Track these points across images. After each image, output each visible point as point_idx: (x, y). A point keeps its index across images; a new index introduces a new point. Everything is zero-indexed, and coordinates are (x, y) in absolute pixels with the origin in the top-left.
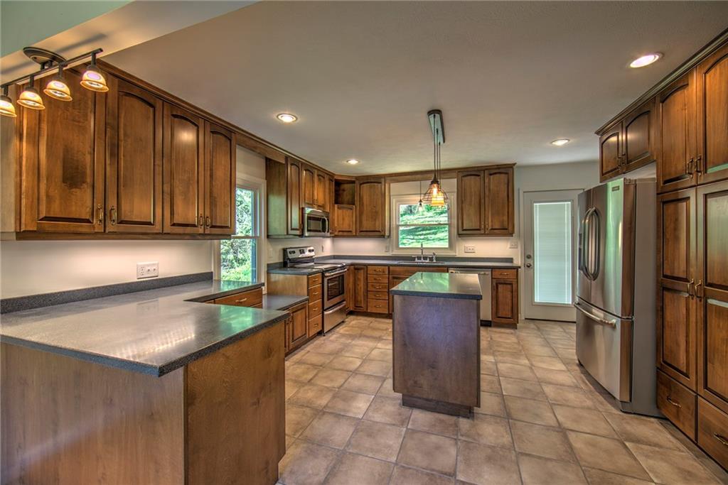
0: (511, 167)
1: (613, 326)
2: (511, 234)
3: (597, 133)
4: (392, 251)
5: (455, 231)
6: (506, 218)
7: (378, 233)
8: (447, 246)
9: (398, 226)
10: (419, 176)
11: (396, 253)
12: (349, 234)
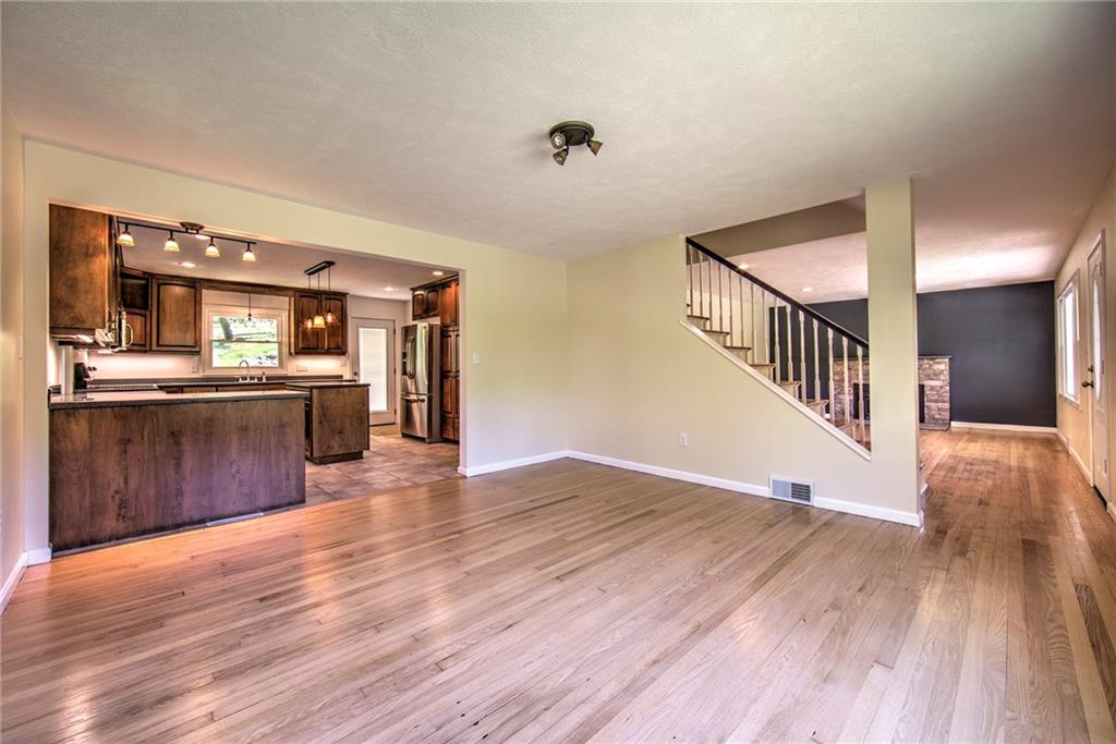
0: (344, 295)
1: (423, 401)
2: (344, 354)
3: (412, 289)
4: (204, 371)
5: (285, 350)
6: (340, 339)
7: (193, 349)
8: (277, 365)
9: (211, 342)
10: (250, 288)
11: (208, 373)
12: (142, 348)
